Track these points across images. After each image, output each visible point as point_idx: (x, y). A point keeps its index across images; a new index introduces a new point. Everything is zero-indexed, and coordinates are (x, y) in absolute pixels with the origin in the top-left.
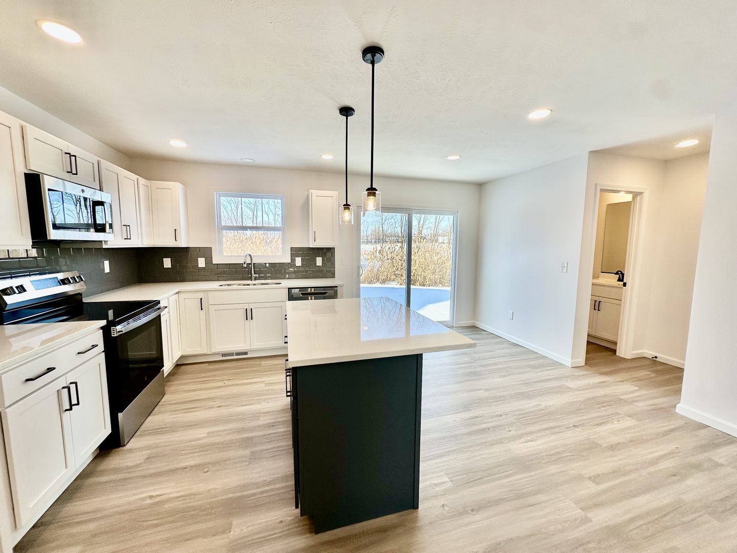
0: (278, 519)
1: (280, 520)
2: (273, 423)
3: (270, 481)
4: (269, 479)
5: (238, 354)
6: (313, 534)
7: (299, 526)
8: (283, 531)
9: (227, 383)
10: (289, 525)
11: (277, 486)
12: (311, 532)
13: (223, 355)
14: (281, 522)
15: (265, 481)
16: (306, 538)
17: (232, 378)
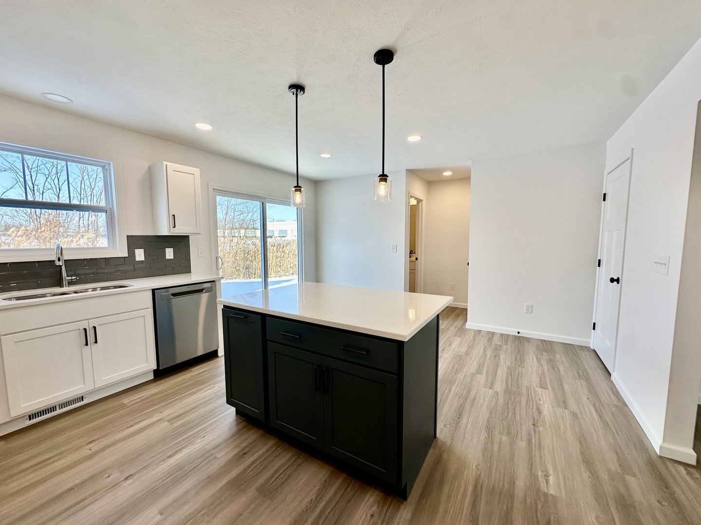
0: (366, 515)
1: (369, 515)
2: (242, 450)
3: (316, 498)
4: (312, 496)
5: (62, 406)
6: (405, 502)
7: (389, 506)
8: (384, 520)
9: (95, 447)
10: (380, 513)
11: (328, 496)
12: (402, 503)
13: (30, 417)
14: (372, 516)
15: (311, 501)
16: (404, 508)
17: (96, 437)
